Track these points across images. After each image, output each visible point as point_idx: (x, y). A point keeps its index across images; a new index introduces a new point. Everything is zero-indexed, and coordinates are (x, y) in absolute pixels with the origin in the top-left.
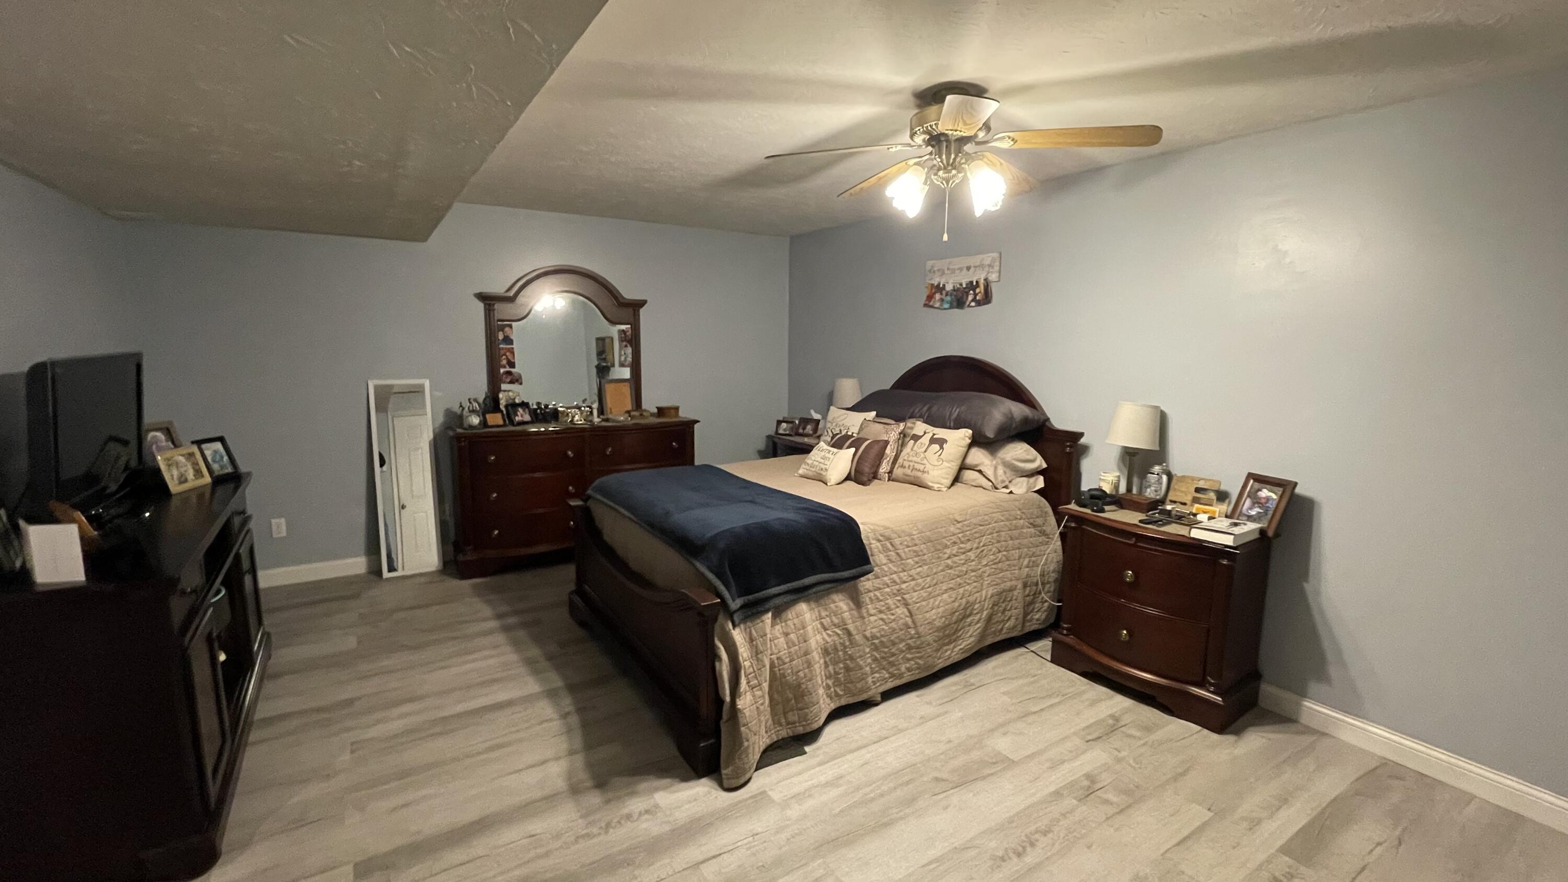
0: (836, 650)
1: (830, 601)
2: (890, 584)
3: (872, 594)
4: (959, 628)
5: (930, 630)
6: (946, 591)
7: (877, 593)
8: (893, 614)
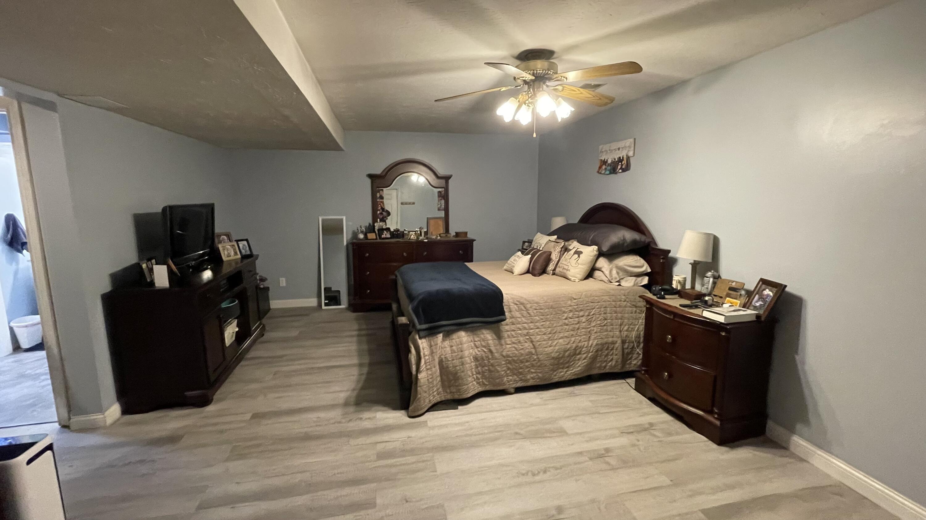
0: (482, 358)
1: (481, 333)
2: (522, 329)
3: (509, 333)
4: (571, 360)
5: (547, 358)
6: (562, 338)
7: (513, 333)
8: (522, 346)
